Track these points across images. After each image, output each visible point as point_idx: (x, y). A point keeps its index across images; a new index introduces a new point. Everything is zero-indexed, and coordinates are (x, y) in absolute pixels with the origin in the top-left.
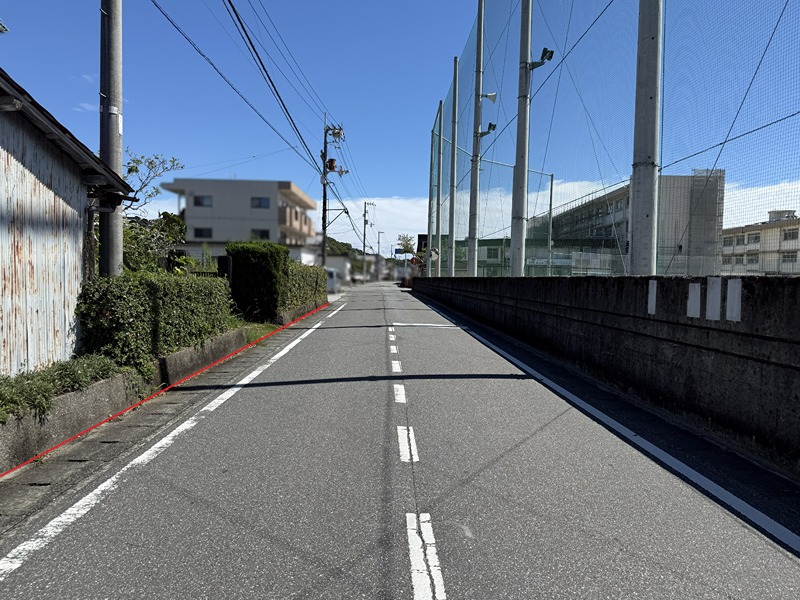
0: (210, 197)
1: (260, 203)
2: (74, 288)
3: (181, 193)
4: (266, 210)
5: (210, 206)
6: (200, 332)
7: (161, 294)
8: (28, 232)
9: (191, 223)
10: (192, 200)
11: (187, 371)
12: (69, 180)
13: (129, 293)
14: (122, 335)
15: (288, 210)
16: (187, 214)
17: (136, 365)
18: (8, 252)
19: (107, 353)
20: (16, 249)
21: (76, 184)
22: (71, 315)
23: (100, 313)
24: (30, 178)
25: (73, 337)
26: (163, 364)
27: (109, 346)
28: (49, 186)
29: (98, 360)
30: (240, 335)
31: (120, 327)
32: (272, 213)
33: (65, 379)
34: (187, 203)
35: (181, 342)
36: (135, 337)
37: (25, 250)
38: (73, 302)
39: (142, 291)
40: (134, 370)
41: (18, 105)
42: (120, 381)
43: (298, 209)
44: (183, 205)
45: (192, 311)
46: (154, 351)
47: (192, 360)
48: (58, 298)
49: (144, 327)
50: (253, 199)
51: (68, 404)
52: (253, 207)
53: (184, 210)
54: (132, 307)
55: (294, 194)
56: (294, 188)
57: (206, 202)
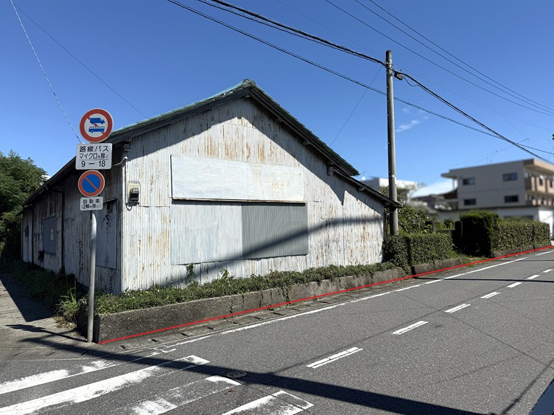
0: (473, 178)
1: (510, 177)
2: (381, 240)
3: (454, 178)
4: (515, 182)
5: (474, 184)
6: (433, 258)
7: (412, 241)
8: (367, 224)
9: (462, 196)
10: (462, 182)
11: (424, 272)
12: (378, 205)
13: (399, 241)
14: (396, 255)
15: (533, 179)
16: (459, 191)
17: (403, 267)
18: (362, 230)
19: (392, 262)
20: (364, 228)
21: (380, 205)
22: (380, 249)
23: (389, 248)
24: (367, 207)
25: (381, 256)
26: (413, 269)
27: (392, 259)
28: (372, 208)
29: (389, 264)
30: (459, 261)
31: (396, 253)
32: (520, 183)
33: (378, 267)
34: (459, 184)
35: (423, 261)
36: (402, 256)
37: (366, 229)
38: (381, 244)
39: (404, 241)
40: (401, 269)
41: (363, 189)
42: (396, 272)
43: (542, 177)
44: (456, 185)
45: (428, 249)
46: (409, 263)
47: (428, 268)
48: (375, 243)
49: (405, 253)
50: (504, 175)
51: (379, 274)
52: (504, 180)
53: (457, 189)
54: (400, 246)
55: (538, 167)
56: (537, 162)
57: (471, 182)
